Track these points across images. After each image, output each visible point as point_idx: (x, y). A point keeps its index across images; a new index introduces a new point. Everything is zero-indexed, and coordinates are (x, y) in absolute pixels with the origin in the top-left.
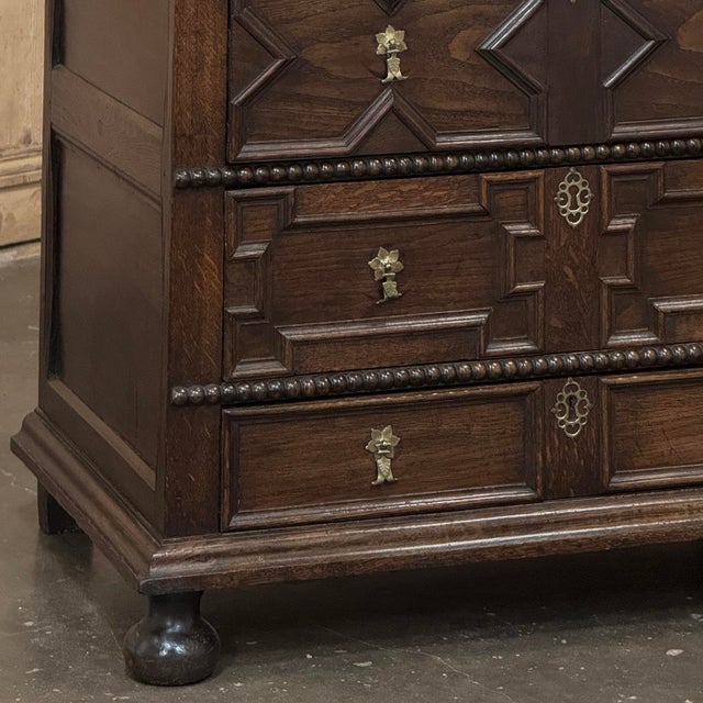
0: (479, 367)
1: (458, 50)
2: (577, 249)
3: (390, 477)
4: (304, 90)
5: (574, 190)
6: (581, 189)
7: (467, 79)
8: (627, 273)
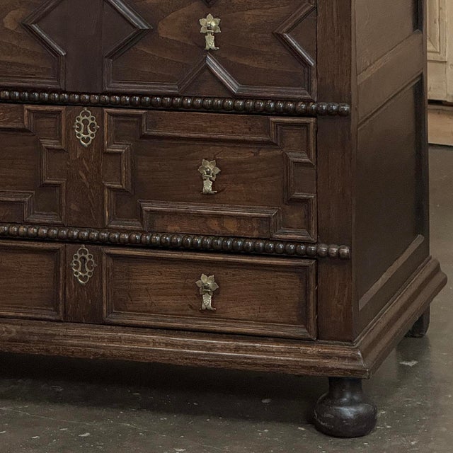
1: (9, 22)
5: (86, 122)
6: (91, 122)
7: (15, 42)
8: (120, 181)
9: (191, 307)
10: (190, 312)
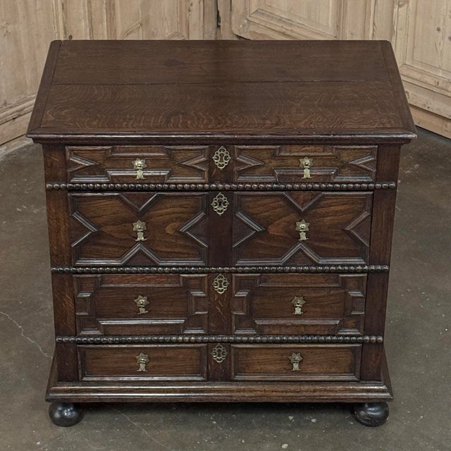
0: (181, 338)
1: (169, 230)
2: (222, 301)
3: (144, 370)
4: (103, 241)
5: (221, 282)
6: (224, 281)
7: (174, 241)
8: (242, 310)
9: (285, 369)
10: (285, 371)
